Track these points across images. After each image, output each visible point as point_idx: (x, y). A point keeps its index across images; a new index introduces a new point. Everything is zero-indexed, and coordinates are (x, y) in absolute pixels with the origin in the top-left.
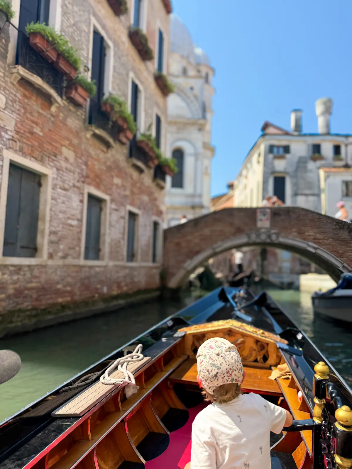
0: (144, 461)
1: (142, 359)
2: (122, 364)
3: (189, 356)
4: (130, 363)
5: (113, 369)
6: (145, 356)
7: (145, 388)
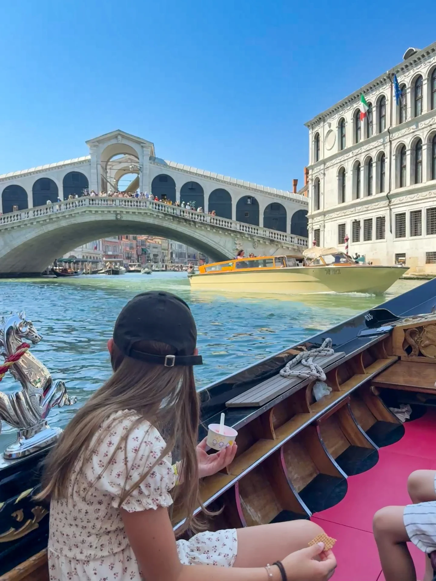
0: (346, 476)
1: (332, 354)
2: (306, 359)
3: (400, 358)
4: (317, 358)
5: (295, 364)
6: (336, 351)
7: (340, 390)
